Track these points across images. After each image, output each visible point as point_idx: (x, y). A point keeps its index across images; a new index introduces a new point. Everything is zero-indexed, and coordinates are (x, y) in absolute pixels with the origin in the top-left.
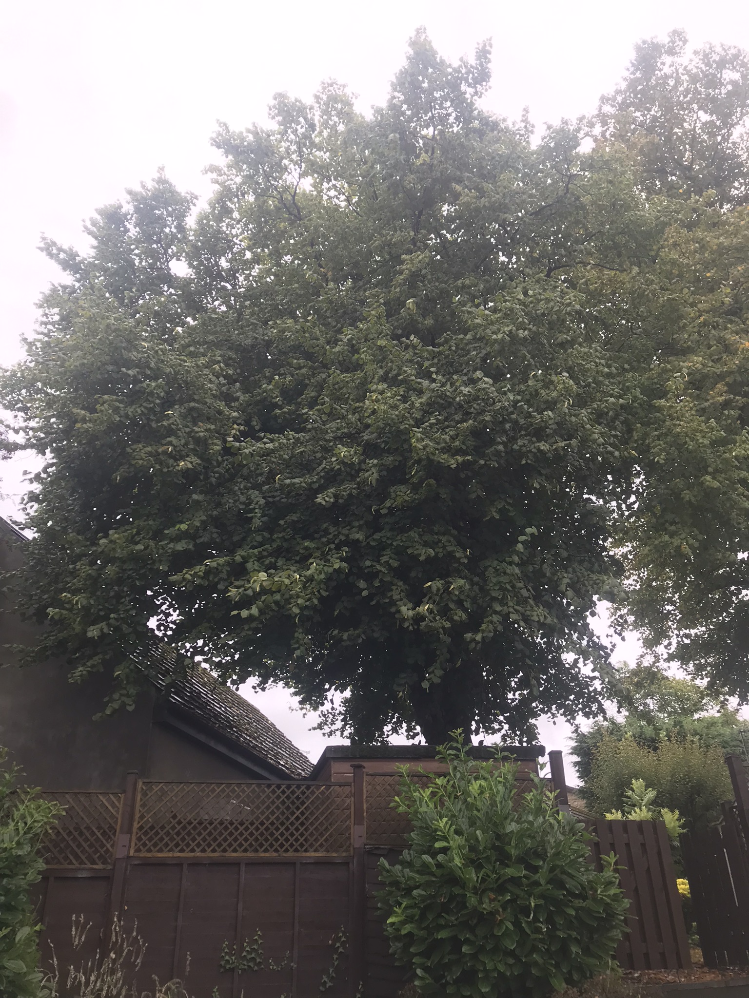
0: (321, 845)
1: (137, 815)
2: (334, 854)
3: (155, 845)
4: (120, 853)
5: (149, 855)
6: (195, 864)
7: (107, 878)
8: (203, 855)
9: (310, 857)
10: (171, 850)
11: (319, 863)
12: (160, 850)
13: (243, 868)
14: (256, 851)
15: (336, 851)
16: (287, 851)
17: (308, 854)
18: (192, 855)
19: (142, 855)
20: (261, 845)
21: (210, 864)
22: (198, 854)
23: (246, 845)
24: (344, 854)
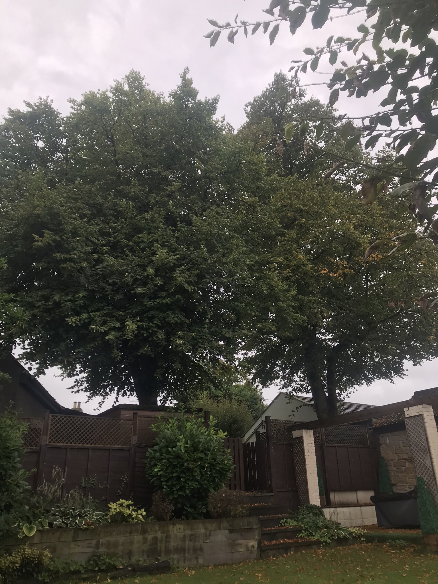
0: (120, 443)
1: (49, 428)
2: (125, 447)
3: (57, 440)
4: (43, 443)
5: (54, 444)
6: (72, 448)
7: (38, 453)
8: (75, 445)
9: (116, 447)
10: (63, 443)
11: (119, 450)
12: (58, 443)
13: (90, 450)
14: (95, 444)
15: (125, 445)
16: (107, 445)
17: (115, 446)
18: (71, 445)
19: (51, 444)
20: (97, 442)
21: (78, 449)
22: (73, 444)
23: (91, 442)
24: (129, 447)
